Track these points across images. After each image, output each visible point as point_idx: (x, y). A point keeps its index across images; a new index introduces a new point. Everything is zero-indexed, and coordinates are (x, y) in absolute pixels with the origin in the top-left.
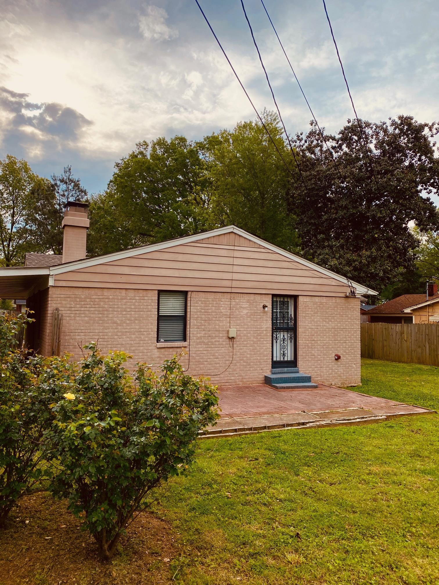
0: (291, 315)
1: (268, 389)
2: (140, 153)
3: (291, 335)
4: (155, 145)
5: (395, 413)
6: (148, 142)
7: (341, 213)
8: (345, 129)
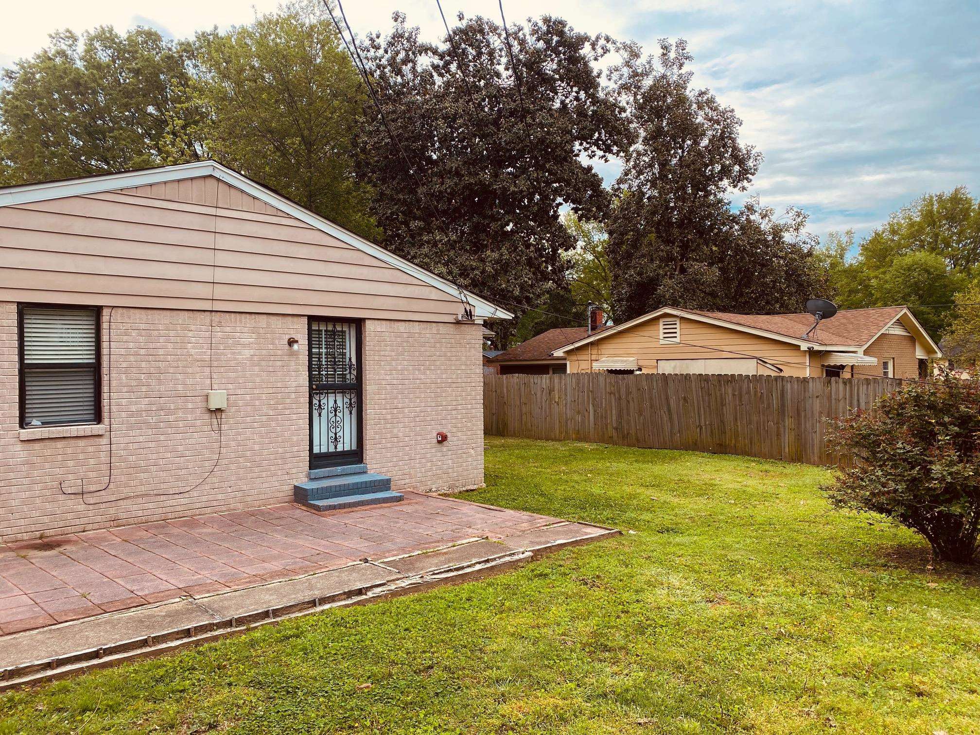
0: (350, 359)
1: (300, 512)
2: (59, 53)
3: (350, 400)
4: (91, 39)
5: (548, 542)
6: (78, 32)
7: (449, 182)
8: (455, 33)
